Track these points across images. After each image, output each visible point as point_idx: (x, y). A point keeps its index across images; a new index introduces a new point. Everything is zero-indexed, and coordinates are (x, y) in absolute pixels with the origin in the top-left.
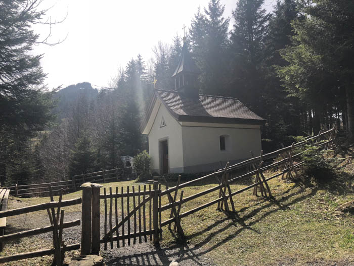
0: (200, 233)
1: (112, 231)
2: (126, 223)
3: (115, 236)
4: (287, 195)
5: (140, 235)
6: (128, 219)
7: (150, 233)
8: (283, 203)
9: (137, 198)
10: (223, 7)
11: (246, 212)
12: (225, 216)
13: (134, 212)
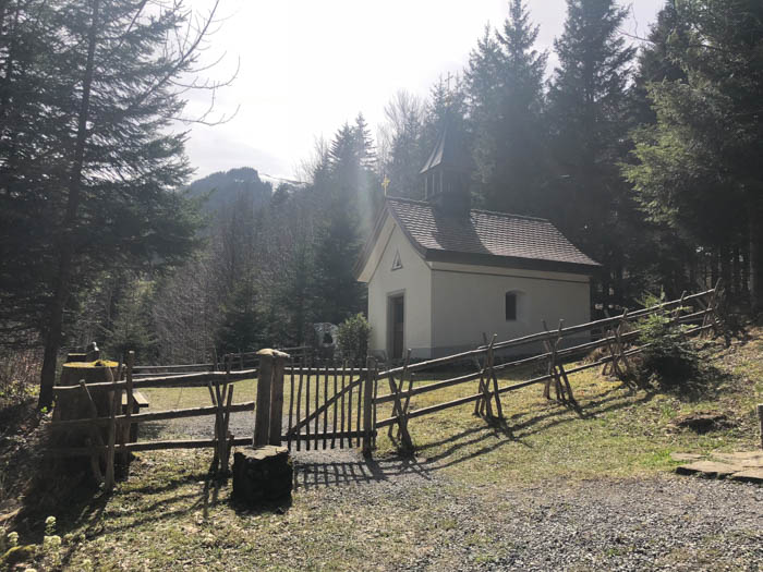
0: (438, 444)
1: (300, 425)
2: (322, 416)
3: (303, 433)
4: (601, 399)
5: (342, 436)
6: (324, 408)
7: (358, 434)
8: (588, 410)
9: (339, 378)
10: (536, 30)
11: (521, 420)
12: (483, 423)
13: (334, 400)
